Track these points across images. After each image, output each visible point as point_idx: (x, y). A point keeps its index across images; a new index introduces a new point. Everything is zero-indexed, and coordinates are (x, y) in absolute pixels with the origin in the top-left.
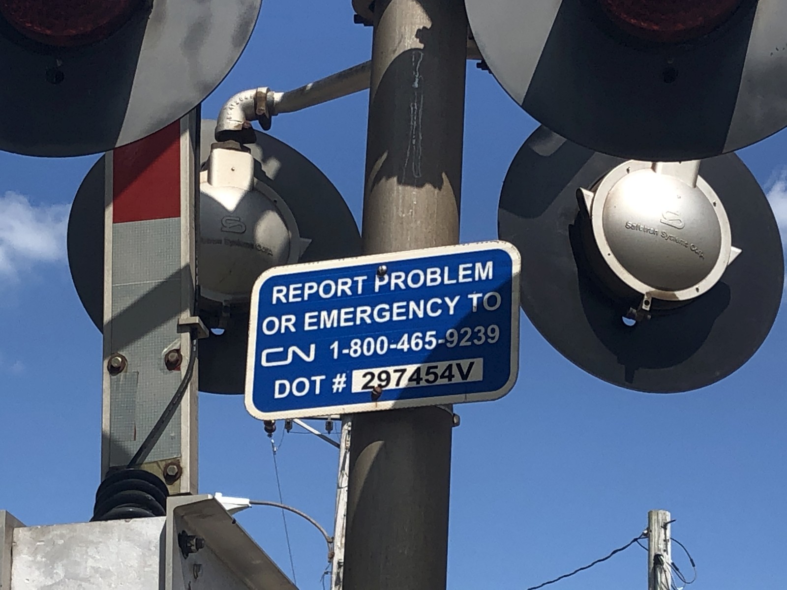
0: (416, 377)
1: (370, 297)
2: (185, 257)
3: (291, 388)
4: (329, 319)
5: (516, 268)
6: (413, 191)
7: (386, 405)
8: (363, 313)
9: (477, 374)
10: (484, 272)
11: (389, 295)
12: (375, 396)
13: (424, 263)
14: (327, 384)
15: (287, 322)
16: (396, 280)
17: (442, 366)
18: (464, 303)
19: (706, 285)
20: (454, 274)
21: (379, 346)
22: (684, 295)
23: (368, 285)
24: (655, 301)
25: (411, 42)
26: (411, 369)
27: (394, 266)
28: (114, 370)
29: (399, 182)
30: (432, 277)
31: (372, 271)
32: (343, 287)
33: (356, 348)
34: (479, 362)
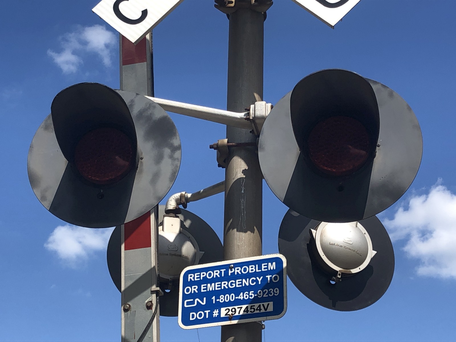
0: (246, 310)
1: (227, 278)
2: (153, 263)
3: (197, 316)
4: (211, 287)
5: (285, 265)
6: (243, 234)
7: (235, 322)
8: (225, 284)
9: (271, 309)
10: (272, 266)
11: (235, 277)
12: (230, 318)
13: (248, 263)
14: (211, 314)
15: (194, 289)
16: (237, 271)
17: (256, 305)
18: (265, 279)
19: (363, 267)
20: (260, 268)
21: (231, 297)
22: (354, 271)
23: (226, 273)
24: (343, 274)
25: (240, 175)
26: (244, 307)
27: (236, 265)
28: (126, 310)
29: (237, 231)
30: (251, 269)
31: (228, 267)
32: (216, 274)
33: (222, 299)
34: (271, 303)
